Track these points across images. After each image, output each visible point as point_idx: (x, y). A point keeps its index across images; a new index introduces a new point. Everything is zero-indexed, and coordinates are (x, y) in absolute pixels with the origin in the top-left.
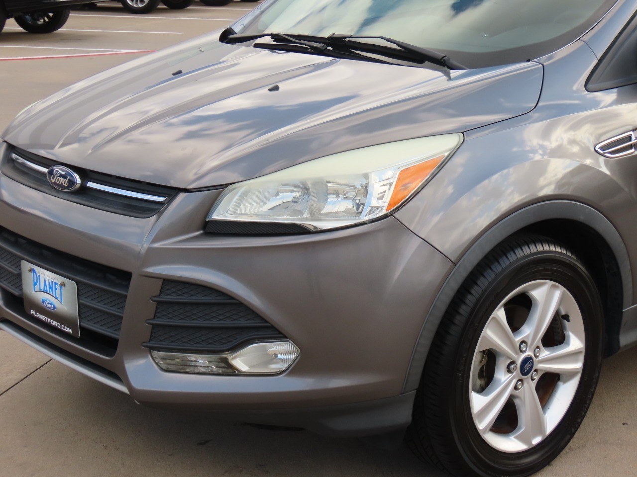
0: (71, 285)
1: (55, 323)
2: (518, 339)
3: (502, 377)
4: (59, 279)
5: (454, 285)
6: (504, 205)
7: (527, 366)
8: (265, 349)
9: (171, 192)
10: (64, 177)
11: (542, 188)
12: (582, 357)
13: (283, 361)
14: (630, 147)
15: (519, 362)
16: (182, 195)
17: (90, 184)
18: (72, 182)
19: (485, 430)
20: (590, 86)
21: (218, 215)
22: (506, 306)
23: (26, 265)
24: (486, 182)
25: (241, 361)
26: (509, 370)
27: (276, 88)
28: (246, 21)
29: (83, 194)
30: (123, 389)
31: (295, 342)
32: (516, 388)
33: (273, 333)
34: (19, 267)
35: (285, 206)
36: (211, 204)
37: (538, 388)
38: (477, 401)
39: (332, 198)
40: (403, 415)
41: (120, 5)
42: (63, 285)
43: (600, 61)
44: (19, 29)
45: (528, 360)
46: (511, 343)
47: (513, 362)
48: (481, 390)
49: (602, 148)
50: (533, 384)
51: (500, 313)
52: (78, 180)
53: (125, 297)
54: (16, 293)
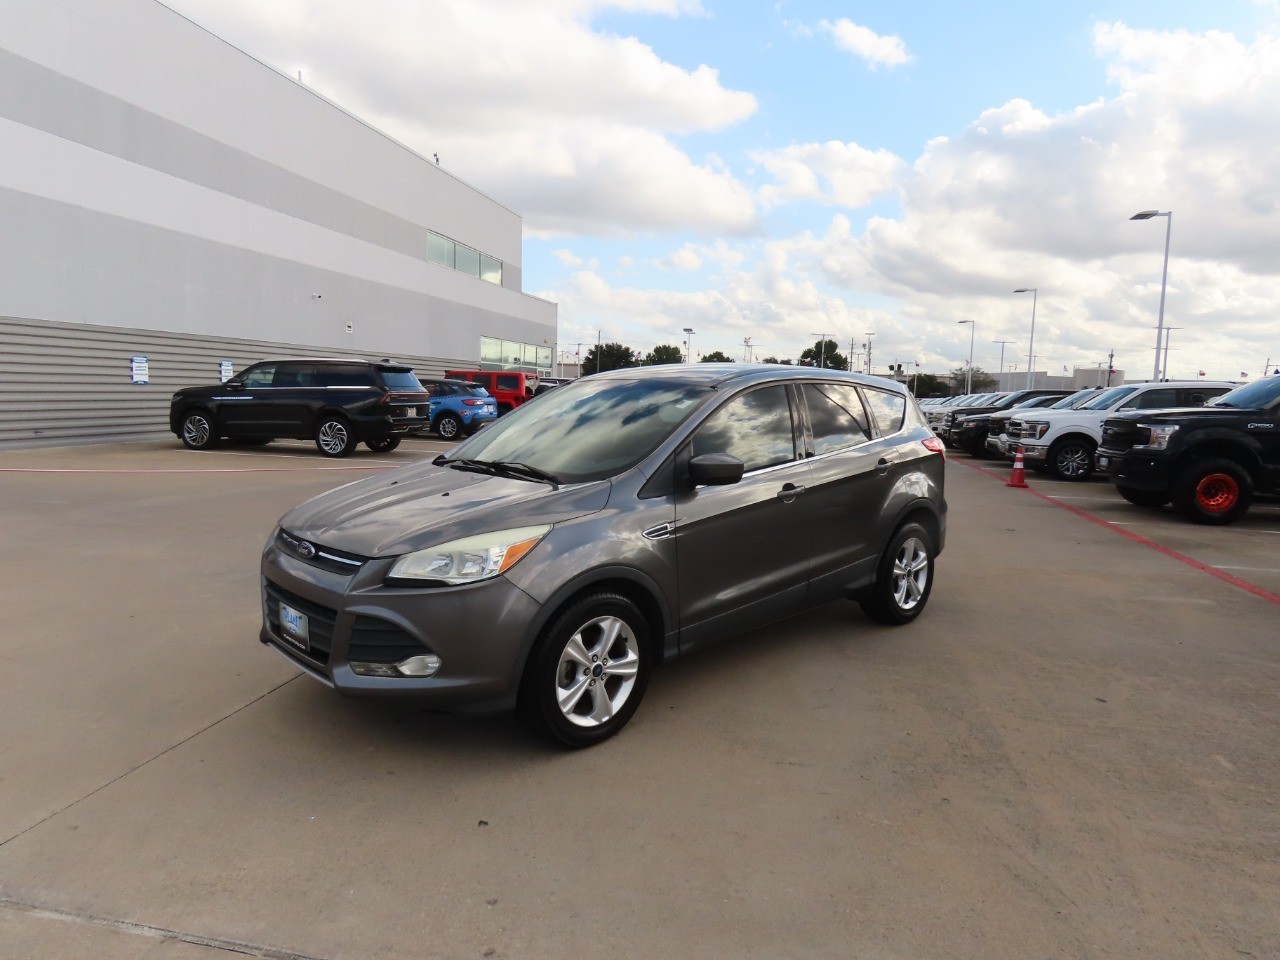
0: (305, 618)
1: (296, 643)
2: (591, 654)
3: (581, 678)
4: (299, 614)
5: (543, 619)
6: (594, 562)
7: (598, 671)
8: (423, 660)
9: (364, 559)
10: (306, 548)
11: (624, 553)
12: (637, 665)
13: (432, 668)
14: (666, 533)
15: (592, 668)
16: (371, 561)
17: (321, 554)
18: (310, 552)
19: (568, 712)
20: (641, 496)
21: (394, 574)
22: (582, 633)
23: (282, 605)
24: (581, 548)
25: (406, 668)
26: (585, 674)
27: (447, 494)
28: (454, 451)
29: (316, 560)
30: (331, 685)
31: (439, 656)
32: (590, 685)
33: (424, 650)
34: (278, 605)
35: (439, 569)
36: (389, 567)
37: (606, 686)
38: (562, 694)
39: (469, 564)
40: (510, 702)
41: (437, 435)
42: (300, 618)
43: (648, 480)
44: (368, 449)
45: (598, 666)
46: (586, 657)
47: (588, 668)
48: (566, 687)
49: (647, 534)
50: (603, 683)
51: (578, 637)
52: (313, 550)
53: (333, 626)
54: (276, 622)
